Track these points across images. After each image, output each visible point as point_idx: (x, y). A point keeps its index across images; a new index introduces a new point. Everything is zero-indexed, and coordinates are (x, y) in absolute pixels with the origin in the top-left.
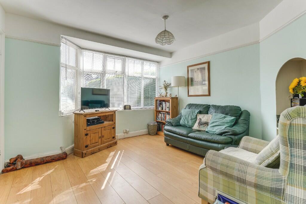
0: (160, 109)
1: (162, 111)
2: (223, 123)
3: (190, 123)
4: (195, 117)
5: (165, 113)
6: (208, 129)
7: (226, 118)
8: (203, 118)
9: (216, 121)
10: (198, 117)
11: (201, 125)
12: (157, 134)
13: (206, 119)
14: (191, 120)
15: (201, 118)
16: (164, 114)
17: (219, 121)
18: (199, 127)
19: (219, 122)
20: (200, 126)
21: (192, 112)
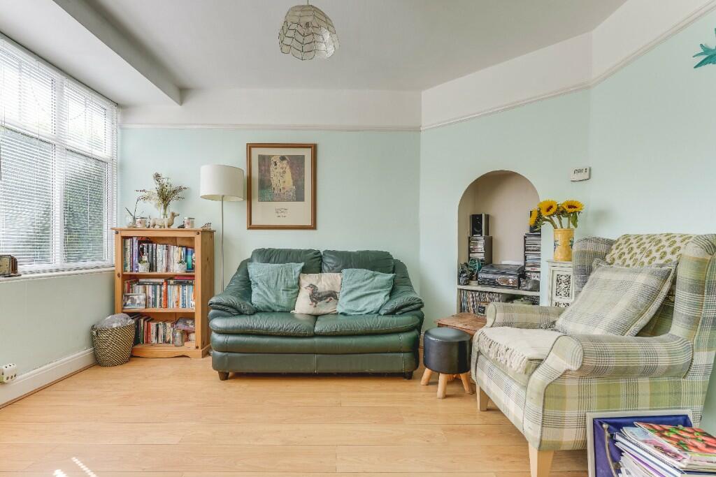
0: (142, 269)
1: (154, 273)
2: (375, 288)
3: (284, 300)
4: (295, 283)
5: (162, 281)
6: (342, 305)
7: (377, 278)
8: (318, 282)
9: (357, 285)
10: (302, 281)
11: (320, 299)
12: (133, 356)
13: (329, 283)
14: (285, 293)
15: (314, 283)
16: (154, 284)
17: (365, 285)
18: (315, 306)
19: (367, 287)
20: (316, 303)
21: (286, 271)
